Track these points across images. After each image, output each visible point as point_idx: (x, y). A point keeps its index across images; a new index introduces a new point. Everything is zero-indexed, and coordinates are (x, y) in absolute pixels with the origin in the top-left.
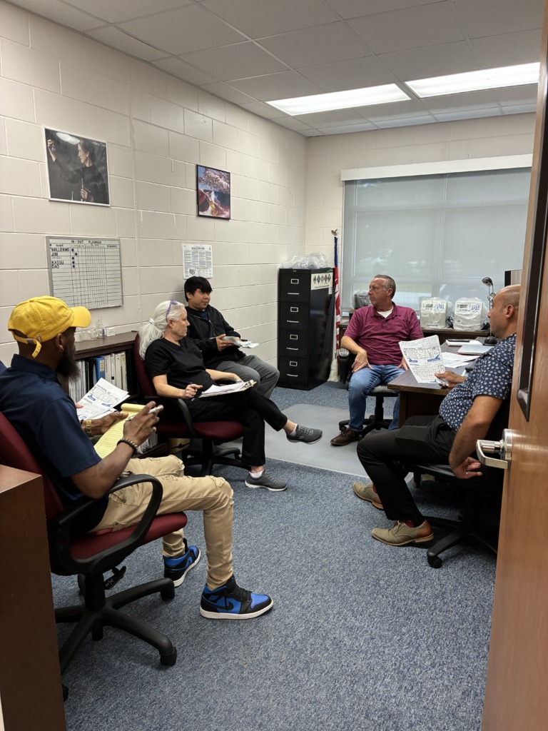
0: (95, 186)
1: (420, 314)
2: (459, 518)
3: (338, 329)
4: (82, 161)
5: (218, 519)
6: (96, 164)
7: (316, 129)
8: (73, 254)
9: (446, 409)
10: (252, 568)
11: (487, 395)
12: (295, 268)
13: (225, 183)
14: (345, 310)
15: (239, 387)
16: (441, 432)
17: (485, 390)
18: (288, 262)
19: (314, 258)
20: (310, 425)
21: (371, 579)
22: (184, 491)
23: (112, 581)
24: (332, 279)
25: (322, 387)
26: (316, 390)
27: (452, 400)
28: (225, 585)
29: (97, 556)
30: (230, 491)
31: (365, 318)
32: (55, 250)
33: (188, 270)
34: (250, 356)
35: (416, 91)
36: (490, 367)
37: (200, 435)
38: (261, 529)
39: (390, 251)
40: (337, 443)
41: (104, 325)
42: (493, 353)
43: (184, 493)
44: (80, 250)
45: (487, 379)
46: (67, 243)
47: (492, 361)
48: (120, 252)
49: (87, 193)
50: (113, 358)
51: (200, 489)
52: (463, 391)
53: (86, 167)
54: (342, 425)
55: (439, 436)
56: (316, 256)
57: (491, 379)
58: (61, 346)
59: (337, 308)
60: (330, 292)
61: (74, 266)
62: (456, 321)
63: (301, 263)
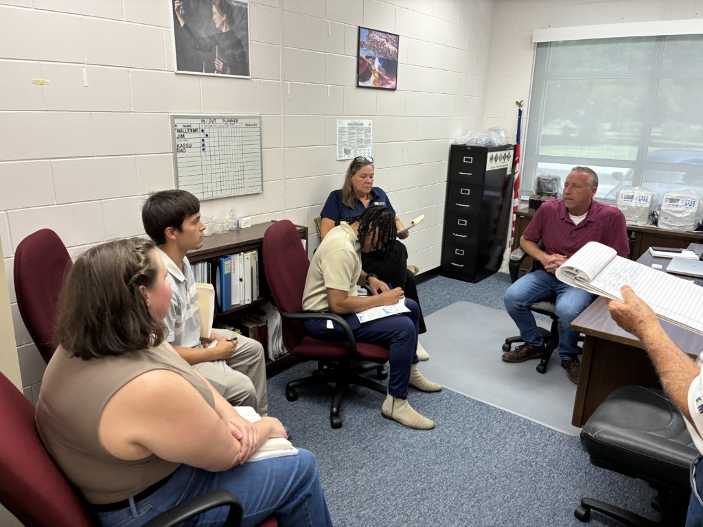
0: (233, 55)
3: (515, 215)
4: (217, 26)
6: (234, 28)
8: (203, 135)
12: (469, 145)
13: (392, 48)
14: (525, 193)
18: (461, 137)
19: (493, 133)
24: (512, 158)
25: (491, 279)
26: (483, 282)
32: (181, 131)
33: (343, 150)
38: (392, 489)
40: (509, 360)
41: (239, 215)
44: (211, 130)
46: (195, 124)
48: (261, 131)
49: (222, 64)
50: (241, 257)
53: (222, 33)
56: (495, 130)
59: (516, 190)
60: (509, 173)
61: (204, 150)
62: (662, 218)
63: (477, 140)
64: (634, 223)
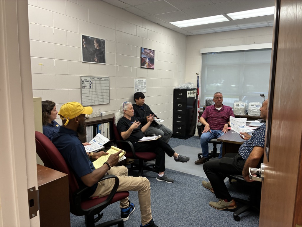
0: (100, 56)
1: (234, 109)
2: (249, 199)
3: (199, 114)
4: (96, 47)
5: (144, 195)
6: (101, 48)
7: (190, 33)
8: (90, 83)
9: (241, 151)
10: (157, 216)
11: (259, 146)
12: (180, 88)
13: (152, 55)
14: (201, 106)
15: (154, 138)
16: (239, 161)
17: (258, 144)
18: (177, 86)
19: (189, 84)
20: (185, 155)
21: (208, 224)
22: (129, 182)
23: (97, 219)
24: (196, 93)
25: (192, 138)
26: (189, 139)
27: (244, 147)
28: (148, 224)
29: (91, 208)
30: (149, 183)
31: (210, 110)
32: (83, 81)
33: (136, 89)
34: (160, 125)
35: (231, 17)
36: (260, 134)
37: (138, 158)
38: (162, 199)
39: (223, 81)
40: (197, 163)
41: (102, 111)
42: (262, 128)
43: (129, 183)
44: (93, 81)
45: (259, 139)
46: (88, 79)
47: (261, 131)
48: (109, 82)
49: (97, 59)
50: (104, 125)
51: (135, 182)
52: (249, 143)
53: (97, 49)
54: (199, 155)
55: (238, 163)
57: (261, 139)
58: (77, 122)
59: (198, 105)
60: (195, 98)
61: (90, 88)
62: (249, 112)
63: (183, 87)
64: (240, 114)
